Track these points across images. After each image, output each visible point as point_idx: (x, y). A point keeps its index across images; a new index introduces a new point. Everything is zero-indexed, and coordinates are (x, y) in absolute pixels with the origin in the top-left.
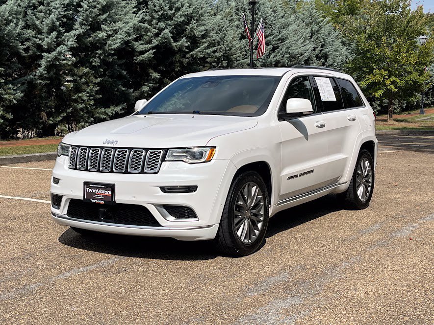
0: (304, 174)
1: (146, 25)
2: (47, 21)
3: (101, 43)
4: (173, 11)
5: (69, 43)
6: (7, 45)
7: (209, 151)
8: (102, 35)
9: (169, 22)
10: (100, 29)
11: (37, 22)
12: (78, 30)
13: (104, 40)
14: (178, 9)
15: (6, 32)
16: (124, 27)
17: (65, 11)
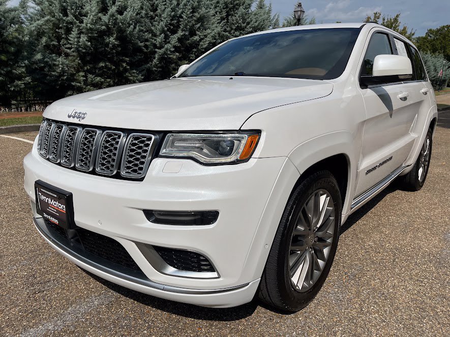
1: (227, 33)
2: (159, 27)
3: (196, 44)
4: (245, 24)
5: (173, 42)
6: (130, 42)
7: (245, 139)
8: (196, 38)
9: (242, 31)
10: (196, 35)
11: (153, 28)
12: (180, 33)
13: (198, 42)
14: (248, 23)
15: (128, 32)
16: (211, 33)
17: (172, 20)
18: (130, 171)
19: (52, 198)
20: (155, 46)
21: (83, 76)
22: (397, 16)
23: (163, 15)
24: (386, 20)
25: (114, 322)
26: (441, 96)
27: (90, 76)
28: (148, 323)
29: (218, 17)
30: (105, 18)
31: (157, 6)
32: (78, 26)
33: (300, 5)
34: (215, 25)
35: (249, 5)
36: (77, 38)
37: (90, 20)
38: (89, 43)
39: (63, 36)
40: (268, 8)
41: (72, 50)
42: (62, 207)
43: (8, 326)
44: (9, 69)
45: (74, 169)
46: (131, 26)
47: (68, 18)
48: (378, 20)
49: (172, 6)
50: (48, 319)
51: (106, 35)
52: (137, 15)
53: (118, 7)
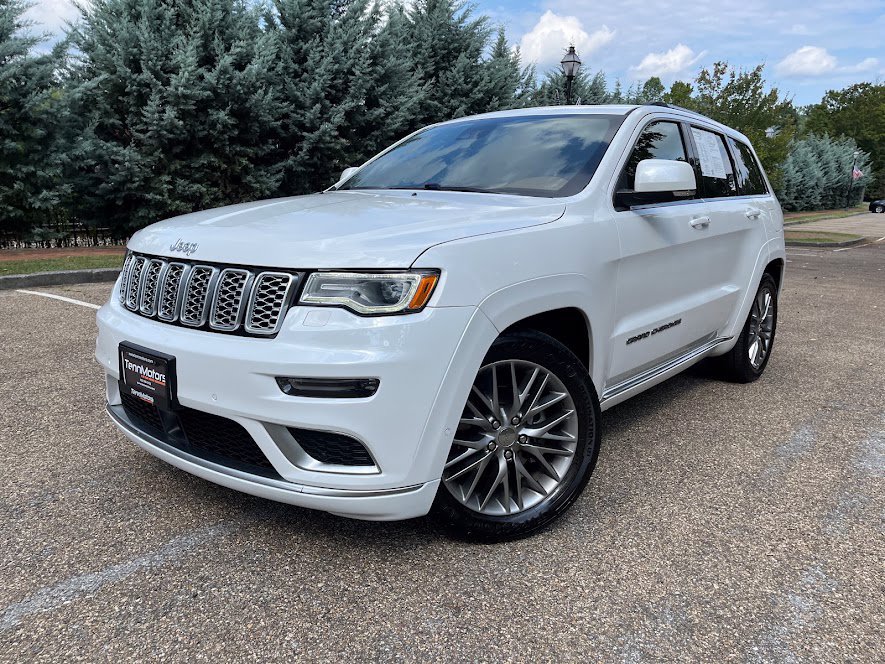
0: (662, 329)
2: (310, 92)
3: (378, 123)
5: (336, 120)
6: (256, 118)
7: (418, 280)
8: (379, 111)
10: (378, 106)
11: (298, 94)
12: (348, 104)
13: (382, 119)
14: (476, 84)
15: (253, 101)
16: (406, 102)
17: (333, 79)
18: (257, 324)
19: (145, 365)
20: (302, 126)
21: (168, 183)
22: (759, 69)
23: (317, 71)
24: (737, 77)
25: (240, 557)
26: (850, 219)
27: (180, 181)
28: (291, 557)
29: (419, 72)
30: (210, 77)
31: (307, 53)
32: (160, 91)
33: (572, 51)
34: (415, 88)
35: (478, 50)
36: (159, 112)
37: (183, 80)
38: (181, 123)
39: (132, 109)
40: (513, 55)
41: (149, 134)
42: (161, 378)
43: (80, 562)
44: (33, 169)
45: (178, 323)
46: (260, 91)
47: (141, 77)
48: (721, 76)
49: (335, 54)
50: (142, 554)
51: (212, 107)
52: (269, 70)
53: (234, 57)
